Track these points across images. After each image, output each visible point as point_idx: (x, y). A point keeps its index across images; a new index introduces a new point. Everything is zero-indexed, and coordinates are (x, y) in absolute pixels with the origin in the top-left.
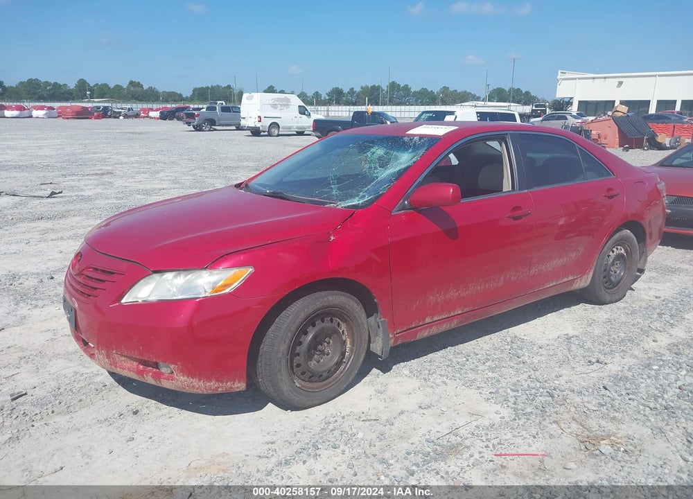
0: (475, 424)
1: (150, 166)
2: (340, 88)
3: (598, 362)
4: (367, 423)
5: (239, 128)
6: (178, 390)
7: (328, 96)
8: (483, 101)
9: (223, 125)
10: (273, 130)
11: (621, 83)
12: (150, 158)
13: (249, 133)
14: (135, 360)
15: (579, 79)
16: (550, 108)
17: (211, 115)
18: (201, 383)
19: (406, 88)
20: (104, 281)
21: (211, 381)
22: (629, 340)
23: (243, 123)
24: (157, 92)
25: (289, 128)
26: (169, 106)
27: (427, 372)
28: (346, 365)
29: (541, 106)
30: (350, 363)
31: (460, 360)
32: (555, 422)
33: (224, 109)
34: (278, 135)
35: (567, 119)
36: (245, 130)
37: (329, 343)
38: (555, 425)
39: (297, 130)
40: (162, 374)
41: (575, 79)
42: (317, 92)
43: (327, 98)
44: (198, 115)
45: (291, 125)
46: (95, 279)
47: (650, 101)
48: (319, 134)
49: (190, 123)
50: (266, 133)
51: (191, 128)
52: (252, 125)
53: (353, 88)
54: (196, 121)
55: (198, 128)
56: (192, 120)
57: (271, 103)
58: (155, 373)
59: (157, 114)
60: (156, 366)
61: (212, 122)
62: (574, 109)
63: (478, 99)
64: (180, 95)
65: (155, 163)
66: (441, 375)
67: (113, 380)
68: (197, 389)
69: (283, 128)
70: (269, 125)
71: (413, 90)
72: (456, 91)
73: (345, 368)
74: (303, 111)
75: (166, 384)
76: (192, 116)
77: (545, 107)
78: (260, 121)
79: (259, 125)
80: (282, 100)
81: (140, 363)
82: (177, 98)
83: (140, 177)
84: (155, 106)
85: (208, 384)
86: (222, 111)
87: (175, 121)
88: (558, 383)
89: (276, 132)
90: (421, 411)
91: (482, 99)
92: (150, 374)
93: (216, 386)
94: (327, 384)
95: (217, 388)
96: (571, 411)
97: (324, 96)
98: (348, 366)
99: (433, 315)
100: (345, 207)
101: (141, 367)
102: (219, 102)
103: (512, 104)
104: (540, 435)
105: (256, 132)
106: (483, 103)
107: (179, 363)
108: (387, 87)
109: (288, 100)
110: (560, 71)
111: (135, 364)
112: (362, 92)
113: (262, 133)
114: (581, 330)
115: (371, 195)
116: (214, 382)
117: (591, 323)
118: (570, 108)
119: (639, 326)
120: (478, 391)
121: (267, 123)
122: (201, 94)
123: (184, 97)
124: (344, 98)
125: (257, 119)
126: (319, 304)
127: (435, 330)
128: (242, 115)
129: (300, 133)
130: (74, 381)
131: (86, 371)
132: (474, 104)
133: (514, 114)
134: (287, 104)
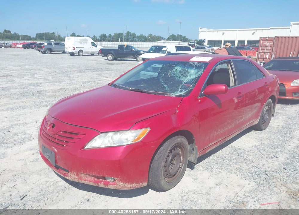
0: (243, 190)
1: (29, 72)
2: (105, 34)
3: (275, 157)
4: (199, 195)
5: (64, 52)
6: (117, 189)
7: (100, 37)
8: (167, 40)
9: (56, 51)
10: (80, 53)
11: (223, 33)
12: (27, 67)
13: (69, 55)
14: (93, 176)
15: (207, 31)
16: (196, 44)
17: (50, 46)
18: (129, 185)
19: (134, 34)
20: (73, 138)
21: (133, 183)
22: (280, 146)
23: (66, 50)
24: (18, 35)
25: (88, 52)
26: (26, 42)
27: (210, 167)
28: (181, 168)
29: (193, 42)
30: (182, 167)
31: (221, 161)
32: (275, 187)
33: (56, 44)
34: (83, 55)
35: (205, 48)
36: (67, 53)
37: (175, 159)
38: (276, 188)
39: (91, 53)
40: (109, 182)
41: (206, 31)
42: (95, 36)
43: (99, 38)
44: (44, 47)
45: (88, 51)
46: (66, 137)
47: (235, 41)
48: (103, 55)
49: (40, 50)
50: (77, 55)
51: (41, 53)
52: (71, 51)
53: (111, 34)
54: (43, 49)
55: (44, 53)
56: (41, 49)
57: (79, 41)
58: (105, 182)
59: (21, 46)
60: (104, 178)
61: (50, 50)
62: (206, 44)
63: (164, 39)
64: (30, 37)
65: (30, 70)
66: (216, 168)
67: (68, 184)
68: (127, 188)
69: (85, 52)
70: (78, 51)
71: (137, 35)
72: (155, 36)
73: (181, 169)
74: (93, 45)
75: (110, 187)
76: (41, 47)
77: (194, 43)
78: (74, 49)
79: (74, 51)
80: (84, 40)
81: (95, 177)
82: (28, 38)
83: (27, 77)
84: (19, 42)
85: (132, 185)
86: (55, 45)
87: (30, 49)
88: (265, 168)
89: (82, 54)
90: (218, 187)
91: (166, 39)
92: (102, 183)
93: (135, 185)
94: (175, 178)
95: (135, 186)
96: (279, 181)
97: (98, 37)
98: (182, 169)
99: (212, 142)
100: (175, 96)
101: (96, 179)
102: (51, 40)
103: (180, 42)
104: (273, 193)
105: (72, 54)
106: (167, 41)
107: (119, 177)
108: (126, 34)
109: (87, 40)
110: (199, 28)
111: (93, 178)
112: (115, 36)
113: (75, 55)
114: (259, 143)
115: (186, 90)
116: (135, 184)
117: (262, 139)
118: (205, 43)
119: (280, 139)
120: (236, 175)
121: (77, 50)
122: (41, 36)
123: (32, 37)
124: (107, 39)
125: (73, 48)
126: (175, 143)
127: (212, 148)
128: (66, 46)
129: (92, 55)
130: (48, 186)
131: (51, 180)
132: (164, 42)
133: (190, 47)
134: (86, 42)
